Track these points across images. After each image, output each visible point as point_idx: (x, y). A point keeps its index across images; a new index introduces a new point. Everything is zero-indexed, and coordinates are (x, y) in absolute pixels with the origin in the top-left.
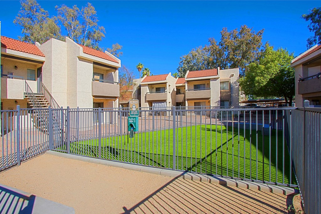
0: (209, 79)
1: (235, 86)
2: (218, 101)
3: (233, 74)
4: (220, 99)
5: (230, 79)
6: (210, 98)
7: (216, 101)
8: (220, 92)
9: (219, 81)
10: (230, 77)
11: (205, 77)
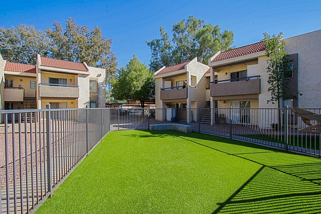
0: (77, 74)
1: (102, 87)
2: (88, 102)
3: (101, 75)
4: (89, 100)
5: (98, 79)
6: (77, 98)
7: (85, 102)
8: (90, 92)
9: (88, 78)
10: (97, 77)
11: (71, 70)
